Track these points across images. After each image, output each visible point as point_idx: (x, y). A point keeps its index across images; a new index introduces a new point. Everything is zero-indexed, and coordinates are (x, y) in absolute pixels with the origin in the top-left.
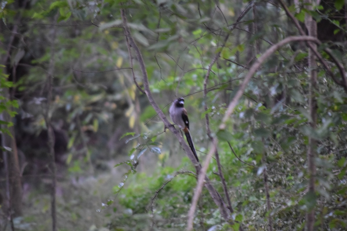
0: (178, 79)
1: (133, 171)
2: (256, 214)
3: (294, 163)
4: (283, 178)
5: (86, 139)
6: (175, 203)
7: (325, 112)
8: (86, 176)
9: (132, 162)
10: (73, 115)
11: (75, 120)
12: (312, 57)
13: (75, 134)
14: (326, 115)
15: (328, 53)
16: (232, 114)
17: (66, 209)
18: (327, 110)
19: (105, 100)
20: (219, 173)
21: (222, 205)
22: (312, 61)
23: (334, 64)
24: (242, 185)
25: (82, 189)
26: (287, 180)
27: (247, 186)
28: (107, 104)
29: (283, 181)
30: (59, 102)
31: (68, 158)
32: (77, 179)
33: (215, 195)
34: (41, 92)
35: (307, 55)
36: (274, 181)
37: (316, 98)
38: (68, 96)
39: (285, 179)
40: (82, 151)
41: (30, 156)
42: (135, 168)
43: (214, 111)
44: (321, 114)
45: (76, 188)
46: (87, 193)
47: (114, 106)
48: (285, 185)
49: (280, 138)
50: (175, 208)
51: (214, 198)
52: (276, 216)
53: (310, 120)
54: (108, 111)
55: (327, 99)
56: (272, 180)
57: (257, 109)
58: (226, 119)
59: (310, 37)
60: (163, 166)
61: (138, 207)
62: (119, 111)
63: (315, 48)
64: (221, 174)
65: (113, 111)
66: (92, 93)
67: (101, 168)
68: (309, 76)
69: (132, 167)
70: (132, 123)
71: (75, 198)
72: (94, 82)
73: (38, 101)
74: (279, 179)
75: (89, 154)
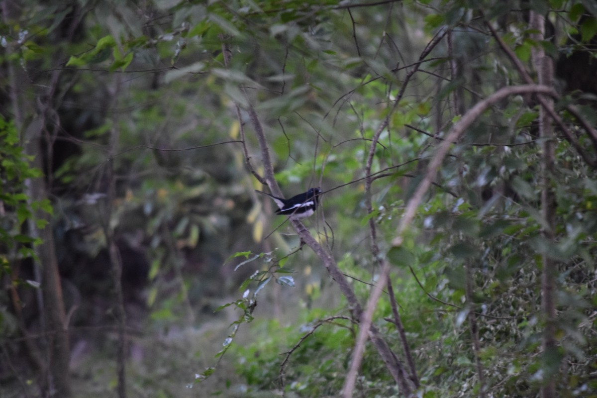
0: (332, 158)
1: (248, 317)
2: (468, 387)
3: (531, 299)
4: (512, 325)
5: (179, 262)
6: (330, 371)
7: (571, 212)
8: (181, 326)
9: (246, 302)
10: (156, 223)
11: (160, 230)
12: (545, 120)
13: (160, 254)
14: (572, 218)
15: (572, 113)
16: (414, 218)
17: (147, 383)
18: (576, 209)
19: (216, 195)
20: (394, 320)
21: (400, 373)
22: (546, 126)
23: (583, 131)
24: (444, 337)
25: (175, 349)
26: (518, 327)
27: (453, 339)
28: (219, 202)
29: (512, 330)
30: (131, 199)
31: (151, 296)
32: (166, 331)
33: (388, 356)
34: (98, 185)
35: (538, 117)
36: (496, 330)
37: (554, 190)
38: (147, 189)
39: (514, 325)
40: (172, 284)
41: (88, 293)
42: (251, 312)
43: (383, 215)
44: (565, 217)
45: (165, 347)
46: (184, 355)
47: (229, 205)
48: (516, 336)
49: (507, 255)
50: (330, 379)
51: (388, 361)
52: (502, 390)
53: (545, 226)
54: (221, 212)
55: (572, 191)
56: (492, 328)
57: (456, 210)
58: (403, 226)
59: (541, 87)
60: (309, 306)
61: (268, 379)
62: (239, 213)
63: (551, 105)
64: (397, 320)
65: (228, 214)
66: (192, 183)
67: (208, 312)
68: (541, 152)
69: (245, 311)
70: (258, 233)
71: (164, 365)
72: (195, 164)
73: (92, 199)
74: (506, 326)
75: (185, 288)
